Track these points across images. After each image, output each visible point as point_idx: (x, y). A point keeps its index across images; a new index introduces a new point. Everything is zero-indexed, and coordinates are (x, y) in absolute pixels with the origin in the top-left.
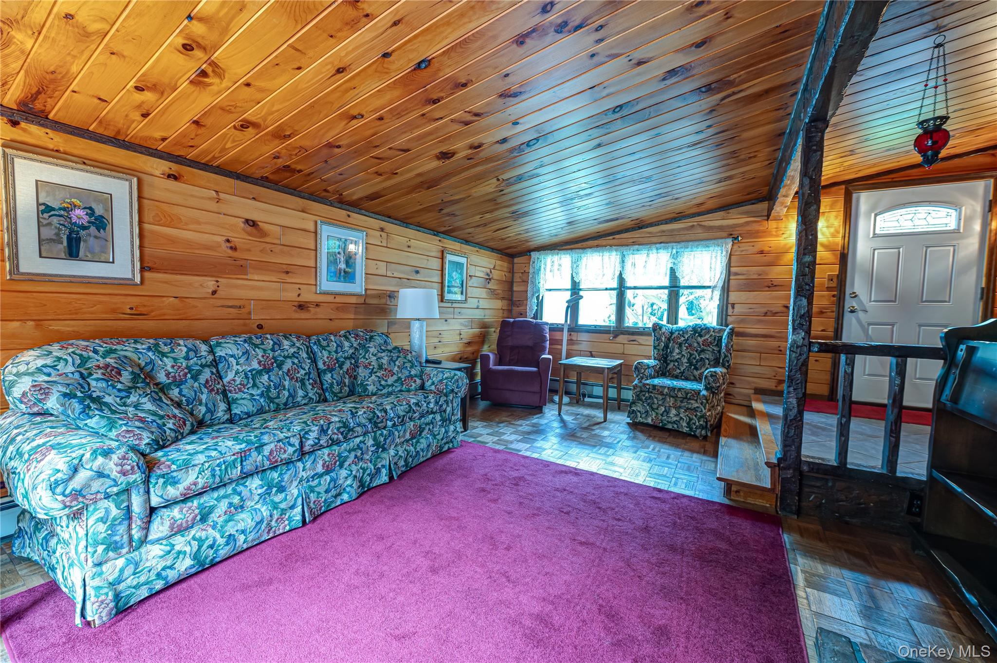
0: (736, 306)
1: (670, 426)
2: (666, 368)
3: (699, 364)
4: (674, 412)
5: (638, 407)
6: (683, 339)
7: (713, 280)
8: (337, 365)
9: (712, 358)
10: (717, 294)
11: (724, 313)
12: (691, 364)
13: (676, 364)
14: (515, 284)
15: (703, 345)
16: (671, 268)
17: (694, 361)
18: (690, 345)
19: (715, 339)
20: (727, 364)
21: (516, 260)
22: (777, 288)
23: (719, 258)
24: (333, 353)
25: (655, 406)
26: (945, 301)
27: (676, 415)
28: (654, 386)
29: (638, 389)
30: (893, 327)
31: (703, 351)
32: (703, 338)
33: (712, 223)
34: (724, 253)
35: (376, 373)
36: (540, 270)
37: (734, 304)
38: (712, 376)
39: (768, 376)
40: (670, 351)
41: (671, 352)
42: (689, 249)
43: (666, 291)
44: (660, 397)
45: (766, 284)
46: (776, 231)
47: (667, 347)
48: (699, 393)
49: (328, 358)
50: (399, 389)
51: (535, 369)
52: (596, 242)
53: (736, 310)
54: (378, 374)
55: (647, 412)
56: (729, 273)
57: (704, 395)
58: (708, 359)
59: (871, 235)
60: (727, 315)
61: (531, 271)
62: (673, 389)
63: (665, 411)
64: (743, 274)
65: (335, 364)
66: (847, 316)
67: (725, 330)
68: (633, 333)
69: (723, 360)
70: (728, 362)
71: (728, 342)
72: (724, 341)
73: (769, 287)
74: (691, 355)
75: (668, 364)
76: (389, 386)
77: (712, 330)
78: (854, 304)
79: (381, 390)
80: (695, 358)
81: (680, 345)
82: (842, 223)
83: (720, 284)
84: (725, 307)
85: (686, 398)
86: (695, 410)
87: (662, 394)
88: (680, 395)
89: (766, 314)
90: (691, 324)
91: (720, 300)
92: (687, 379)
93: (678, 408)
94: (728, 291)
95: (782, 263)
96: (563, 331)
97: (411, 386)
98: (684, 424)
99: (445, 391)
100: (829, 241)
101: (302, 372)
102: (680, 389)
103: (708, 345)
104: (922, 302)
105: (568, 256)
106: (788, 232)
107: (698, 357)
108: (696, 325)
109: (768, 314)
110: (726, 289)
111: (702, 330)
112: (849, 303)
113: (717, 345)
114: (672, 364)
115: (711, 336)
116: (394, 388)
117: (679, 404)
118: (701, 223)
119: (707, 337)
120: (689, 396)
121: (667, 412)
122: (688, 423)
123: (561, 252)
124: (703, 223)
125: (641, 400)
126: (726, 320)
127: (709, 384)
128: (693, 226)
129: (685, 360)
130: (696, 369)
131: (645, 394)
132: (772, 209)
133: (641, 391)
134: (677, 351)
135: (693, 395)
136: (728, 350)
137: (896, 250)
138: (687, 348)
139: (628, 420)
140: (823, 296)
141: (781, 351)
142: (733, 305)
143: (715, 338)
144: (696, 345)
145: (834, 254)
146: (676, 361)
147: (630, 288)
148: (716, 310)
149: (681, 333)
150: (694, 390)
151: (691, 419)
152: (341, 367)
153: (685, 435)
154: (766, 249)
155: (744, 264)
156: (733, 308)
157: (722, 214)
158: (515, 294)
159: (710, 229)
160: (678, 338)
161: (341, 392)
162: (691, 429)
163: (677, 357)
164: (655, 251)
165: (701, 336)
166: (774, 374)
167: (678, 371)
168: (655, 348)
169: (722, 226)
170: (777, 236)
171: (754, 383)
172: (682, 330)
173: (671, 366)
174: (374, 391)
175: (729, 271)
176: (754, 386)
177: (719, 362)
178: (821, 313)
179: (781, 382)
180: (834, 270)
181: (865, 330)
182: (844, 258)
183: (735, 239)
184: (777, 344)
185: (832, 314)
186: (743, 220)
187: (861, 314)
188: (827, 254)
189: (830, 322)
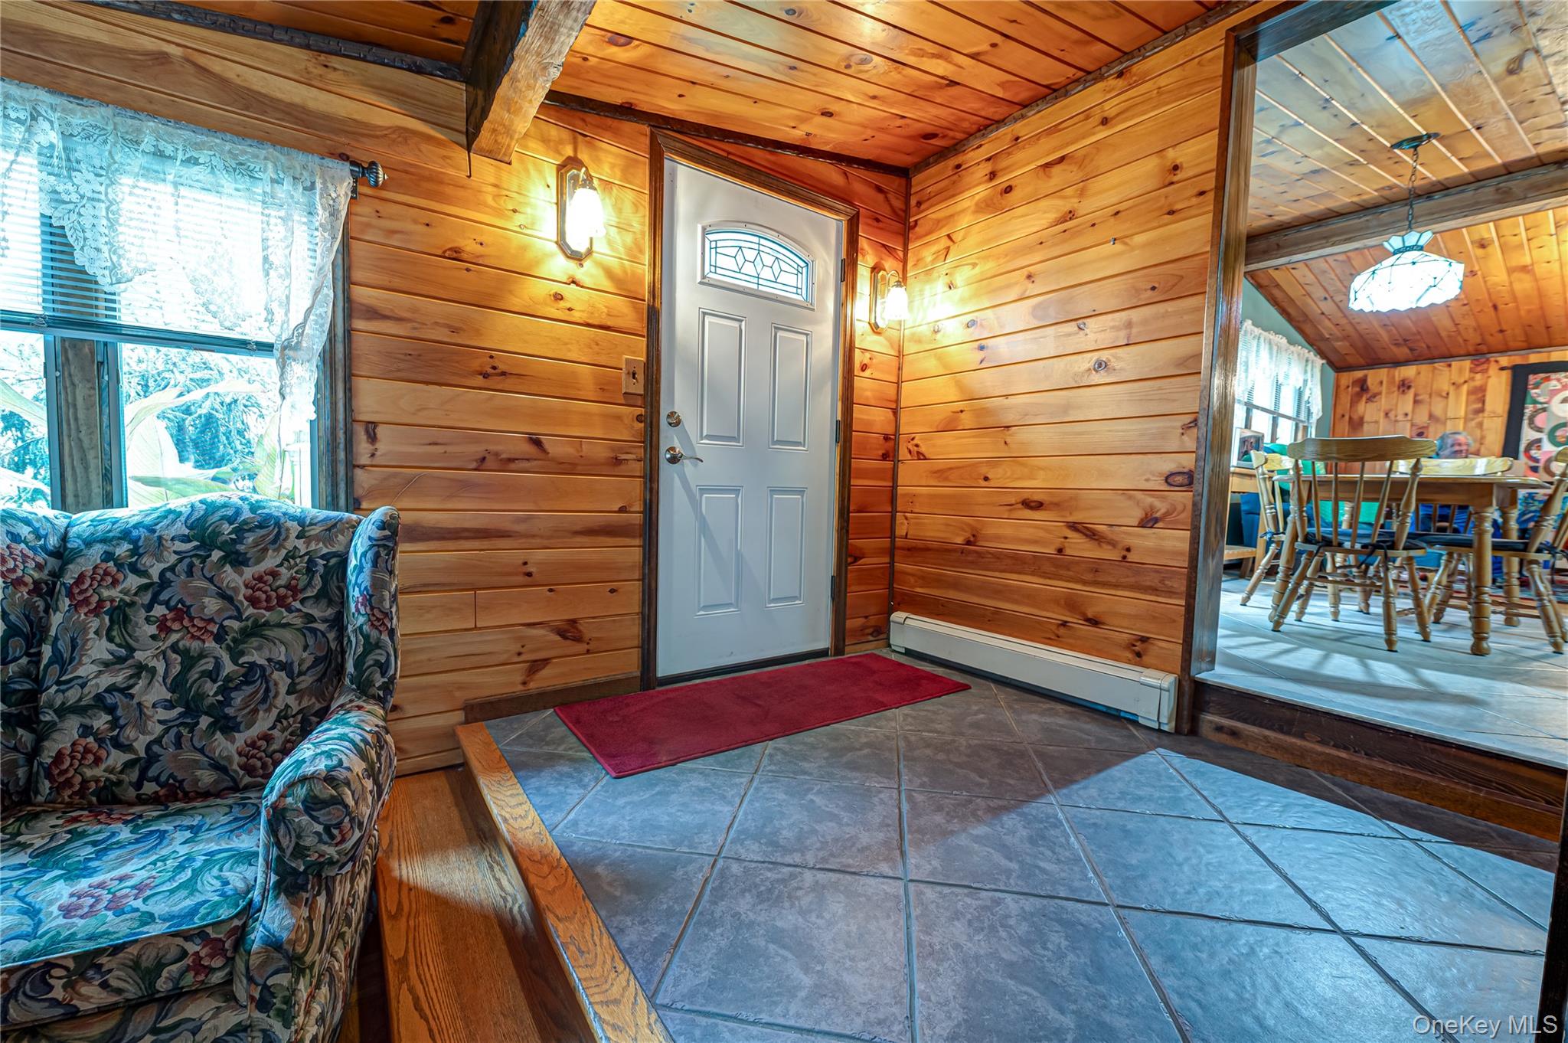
0: (381, 431)
2: (37, 750)
3: (238, 698)
6: (133, 581)
7: (279, 317)
9: (308, 658)
10: (305, 379)
11: (342, 455)
13: (101, 721)
15: (254, 602)
16: (46, 221)
17: (211, 688)
18: (181, 612)
19: (310, 570)
20: (379, 681)
22: (508, 383)
23: (301, 235)
26: (798, 444)
30: (737, 496)
31: (255, 630)
32: (249, 572)
33: (258, 81)
34: (322, 215)
37: (375, 424)
38: (312, 805)
39: (503, 658)
40: (57, 657)
41: (63, 662)
43: (34, 343)
45: (476, 365)
46: (497, 197)
47: (33, 631)
48: (240, 935)
53: (382, 447)
56: (349, 308)
57: (274, 945)
58: (284, 667)
59: (699, 279)
60: (351, 465)
64: (400, 320)
66: (665, 469)
67: (354, 526)
69: (359, 663)
70: (383, 667)
71: (378, 585)
72: (358, 579)
73: (486, 376)
74: (189, 660)
75: (42, 734)
77: (294, 528)
78: (676, 444)
80: (212, 675)
81: (120, 616)
82: (647, 229)
83: (315, 339)
84: (341, 435)
85: (149, 998)
89: (481, 463)
90: (178, 503)
91: (316, 402)
94: (349, 377)
95: (516, 303)
100: (622, 266)
103: (282, 601)
104: (775, 443)
106: (529, 210)
107: (229, 667)
108: (211, 508)
109: (488, 463)
111: (241, 530)
112: (669, 439)
113: (323, 595)
114: (71, 727)
115: (291, 555)
118: (202, 60)
119: (271, 562)
126: (350, 482)
127: (299, 851)
128: (162, 58)
129: (159, 692)
130: (227, 726)
132: (485, 113)
134: (100, 648)
135: (198, 967)
136: (380, 618)
137: (736, 324)
138: (164, 627)
140: (618, 418)
141: (529, 574)
142: (371, 430)
143: (311, 562)
144: (212, 605)
145: (636, 308)
146: (98, 703)
148: (306, 447)
149: (123, 549)
150: (201, 934)
154: (469, 246)
155: (397, 282)
156: (372, 438)
159: (249, 99)
160: (100, 576)
163: (106, 681)
165: (238, 560)
166: (517, 647)
167: (117, 758)
169: (304, 109)
170: (499, 213)
171: (461, 687)
172: (125, 535)
173: (66, 735)
175: (348, 299)
176: (461, 696)
177: (340, 670)
178: (617, 462)
179: (536, 666)
180: (636, 351)
181: (695, 504)
182: (653, 317)
183: (363, 171)
184: (519, 555)
185: (637, 468)
186: (386, 116)
187: (687, 465)
188: (621, 304)
189: (635, 488)
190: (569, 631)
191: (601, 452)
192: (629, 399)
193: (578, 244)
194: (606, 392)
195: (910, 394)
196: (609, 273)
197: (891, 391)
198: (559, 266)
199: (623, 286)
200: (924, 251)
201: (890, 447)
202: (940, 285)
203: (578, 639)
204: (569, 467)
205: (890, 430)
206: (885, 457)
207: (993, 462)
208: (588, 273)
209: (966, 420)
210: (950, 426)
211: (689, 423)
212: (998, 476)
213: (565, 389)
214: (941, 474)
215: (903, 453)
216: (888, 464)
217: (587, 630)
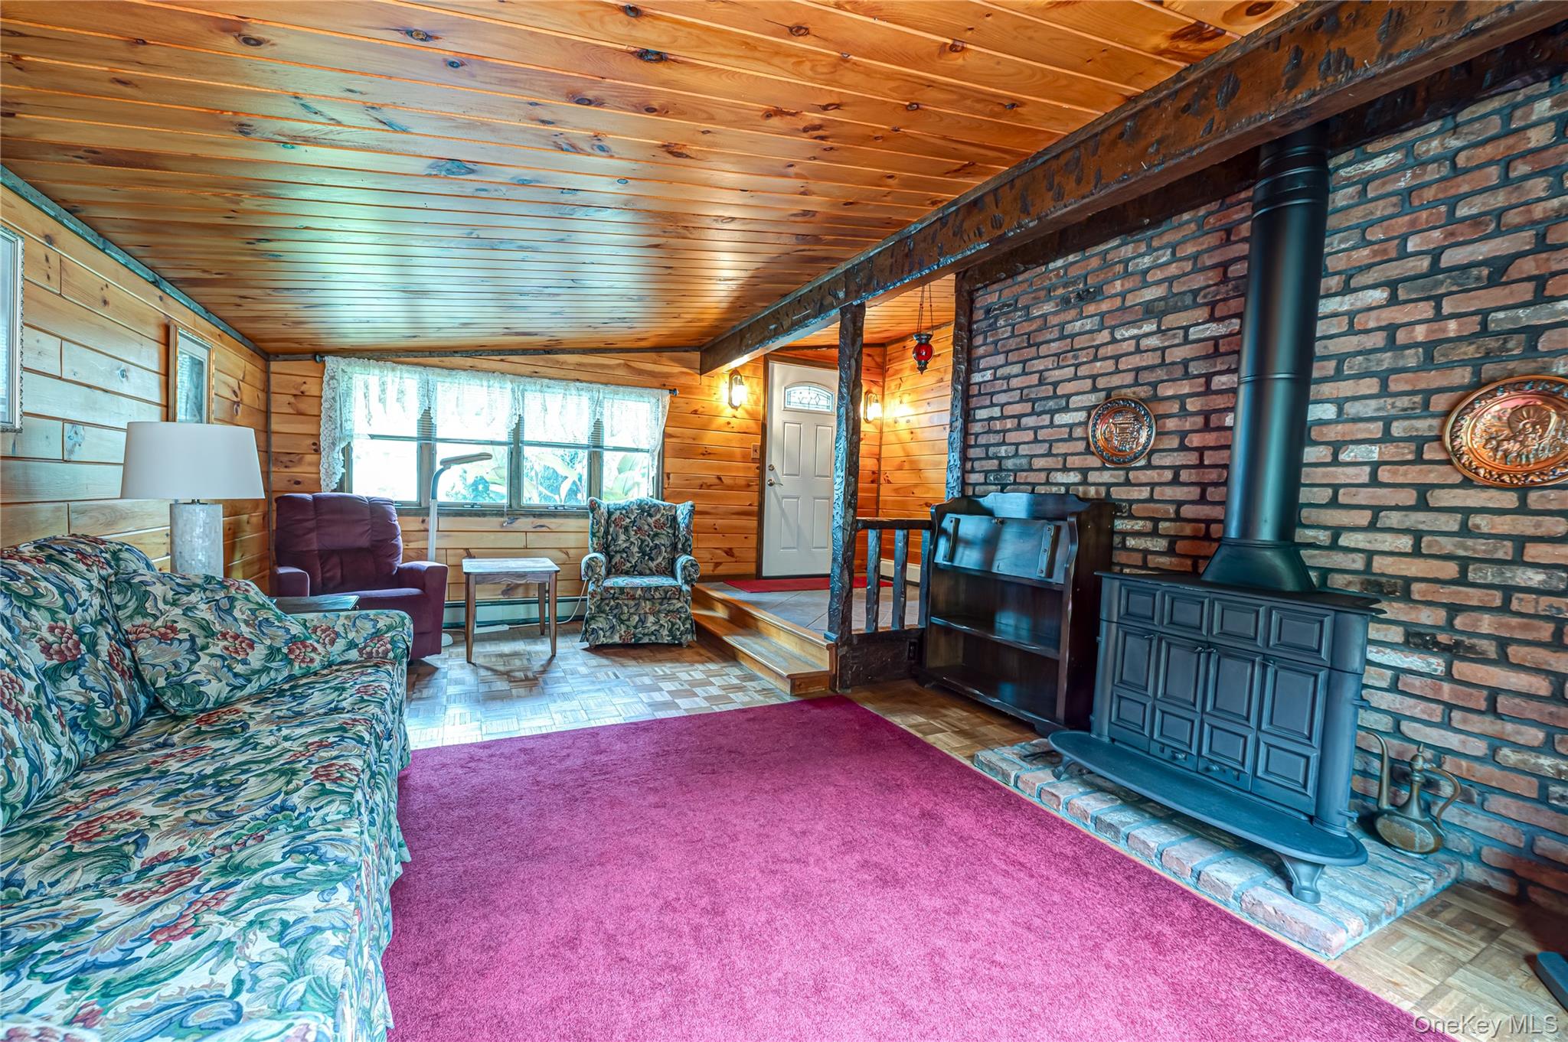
1: (646, 640)
2: (611, 562)
3: (654, 552)
4: (651, 619)
5: (600, 623)
6: (627, 520)
7: (648, 440)
8: (83, 647)
9: (668, 543)
10: (654, 460)
11: (661, 484)
12: (644, 554)
13: (624, 555)
14: (274, 418)
15: (655, 527)
17: (647, 549)
18: (639, 529)
19: (667, 518)
21: (275, 366)
22: (710, 457)
24: (63, 614)
25: (625, 617)
27: (654, 624)
28: (622, 589)
29: (598, 597)
30: (798, 500)
31: (656, 535)
32: (654, 519)
33: (641, 366)
34: (661, 408)
35: (204, 648)
36: (348, 394)
37: (670, 473)
39: (706, 560)
41: (614, 540)
42: (620, 396)
43: (585, 452)
44: (632, 603)
45: (700, 451)
46: (708, 390)
47: (607, 533)
48: (681, 589)
49: (52, 630)
50: (286, 673)
51: (415, 591)
52: (469, 361)
53: (672, 481)
54: (212, 650)
55: (613, 627)
56: (665, 434)
57: (688, 591)
59: (783, 408)
60: (663, 488)
61: (327, 393)
62: (649, 589)
63: (640, 620)
64: (677, 437)
65: (77, 646)
66: (768, 488)
68: (541, 515)
69: (684, 545)
71: (690, 522)
72: (683, 521)
73: (703, 454)
74: (643, 541)
75: (612, 557)
76: (259, 672)
77: (661, 507)
78: (772, 478)
79: (242, 687)
80: (647, 546)
81: (626, 529)
82: (762, 392)
83: (657, 447)
84: (661, 478)
85: (665, 598)
86: (678, 611)
87: (633, 598)
88: (657, 595)
89: (701, 487)
91: (657, 467)
92: (641, 574)
93: (656, 613)
94: (665, 458)
95: (714, 426)
96: (428, 515)
97: (312, 660)
98: (666, 632)
99: (391, 655)
100: (753, 408)
101: (30, 686)
102: (657, 588)
103: (662, 527)
104: (816, 476)
105: (417, 376)
106: (719, 394)
107: (651, 544)
110: (662, 456)
111: (651, 508)
112: (769, 476)
113: (672, 526)
114: (618, 556)
115: (662, 515)
116: (273, 674)
117: (658, 607)
118: (630, 363)
119: (658, 516)
120: (668, 595)
121: (642, 621)
122: (670, 631)
123: (400, 367)
124: (632, 364)
125: (603, 612)
126: (662, 494)
127: (689, 575)
128: (619, 365)
129: (636, 549)
130: (652, 559)
131: (611, 601)
133: (602, 599)
134: (623, 537)
135: (674, 593)
136: (689, 532)
137: (798, 425)
138: (636, 532)
139: (586, 645)
140: (749, 468)
141: (716, 529)
142: (668, 475)
144: (646, 527)
145: (757, 425)
146: (624, 551)
147: (531, 444)
149: (623, 511)
150: (674, 587)
151: (673, 624)
152: (92, 649)
153: (669, 646)
154: (701, 409)
155: (679, 425)
156: (669, 478)
157: (653, 355)
158: (274, 439)
159: (641, 372)
160: (621, 519)
161: (118, 723)
162: (674, 638)
163: (624, 545)
164: (574, 392)
165: (650, 515)
167: (628, 565)
168: (593, 535)
169: (657, 372)
170: (710, 395)
172: (624, 508)
173: (617, 559)
174: (223, 695)
175: (664, 432)
178: (749, 486)
179: (717, 565)
180: (757, 441)
181: (780, 503)
182: (764, 428)
183: (672, 391)
184: (712, 521)
185: (756, 488)
186: (677, 369)
187: (777, 487)
188: (751, 423)
189: (755, 496)
190: (729, 552)
191: (742, 482)
192: (754, 460)
193: (736, 403)
194: (745, 458)
195: (886, 452)
196: (747, 412)
197: (877, 450)
198: (728, 412)
199: (752, 415)
200: (891, 384)
201: (876, 477)
202: (897, 401)
203: (732, 556)
204: (730, 488)
205: (875, 469)
206: (873, 482)
207: (916, 485)
208: (740, 413)
209: (907, 466)
210: (900, 468)
211: (778, 469)
212: (918, 492)
213: (729, 457)
214: (897, 490)
215: (882, 481)
216: (875, 485)
217: (736, 552)
